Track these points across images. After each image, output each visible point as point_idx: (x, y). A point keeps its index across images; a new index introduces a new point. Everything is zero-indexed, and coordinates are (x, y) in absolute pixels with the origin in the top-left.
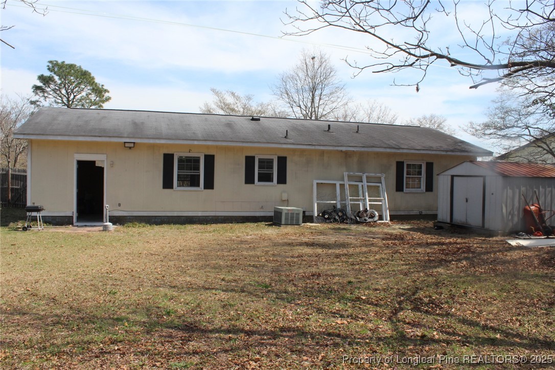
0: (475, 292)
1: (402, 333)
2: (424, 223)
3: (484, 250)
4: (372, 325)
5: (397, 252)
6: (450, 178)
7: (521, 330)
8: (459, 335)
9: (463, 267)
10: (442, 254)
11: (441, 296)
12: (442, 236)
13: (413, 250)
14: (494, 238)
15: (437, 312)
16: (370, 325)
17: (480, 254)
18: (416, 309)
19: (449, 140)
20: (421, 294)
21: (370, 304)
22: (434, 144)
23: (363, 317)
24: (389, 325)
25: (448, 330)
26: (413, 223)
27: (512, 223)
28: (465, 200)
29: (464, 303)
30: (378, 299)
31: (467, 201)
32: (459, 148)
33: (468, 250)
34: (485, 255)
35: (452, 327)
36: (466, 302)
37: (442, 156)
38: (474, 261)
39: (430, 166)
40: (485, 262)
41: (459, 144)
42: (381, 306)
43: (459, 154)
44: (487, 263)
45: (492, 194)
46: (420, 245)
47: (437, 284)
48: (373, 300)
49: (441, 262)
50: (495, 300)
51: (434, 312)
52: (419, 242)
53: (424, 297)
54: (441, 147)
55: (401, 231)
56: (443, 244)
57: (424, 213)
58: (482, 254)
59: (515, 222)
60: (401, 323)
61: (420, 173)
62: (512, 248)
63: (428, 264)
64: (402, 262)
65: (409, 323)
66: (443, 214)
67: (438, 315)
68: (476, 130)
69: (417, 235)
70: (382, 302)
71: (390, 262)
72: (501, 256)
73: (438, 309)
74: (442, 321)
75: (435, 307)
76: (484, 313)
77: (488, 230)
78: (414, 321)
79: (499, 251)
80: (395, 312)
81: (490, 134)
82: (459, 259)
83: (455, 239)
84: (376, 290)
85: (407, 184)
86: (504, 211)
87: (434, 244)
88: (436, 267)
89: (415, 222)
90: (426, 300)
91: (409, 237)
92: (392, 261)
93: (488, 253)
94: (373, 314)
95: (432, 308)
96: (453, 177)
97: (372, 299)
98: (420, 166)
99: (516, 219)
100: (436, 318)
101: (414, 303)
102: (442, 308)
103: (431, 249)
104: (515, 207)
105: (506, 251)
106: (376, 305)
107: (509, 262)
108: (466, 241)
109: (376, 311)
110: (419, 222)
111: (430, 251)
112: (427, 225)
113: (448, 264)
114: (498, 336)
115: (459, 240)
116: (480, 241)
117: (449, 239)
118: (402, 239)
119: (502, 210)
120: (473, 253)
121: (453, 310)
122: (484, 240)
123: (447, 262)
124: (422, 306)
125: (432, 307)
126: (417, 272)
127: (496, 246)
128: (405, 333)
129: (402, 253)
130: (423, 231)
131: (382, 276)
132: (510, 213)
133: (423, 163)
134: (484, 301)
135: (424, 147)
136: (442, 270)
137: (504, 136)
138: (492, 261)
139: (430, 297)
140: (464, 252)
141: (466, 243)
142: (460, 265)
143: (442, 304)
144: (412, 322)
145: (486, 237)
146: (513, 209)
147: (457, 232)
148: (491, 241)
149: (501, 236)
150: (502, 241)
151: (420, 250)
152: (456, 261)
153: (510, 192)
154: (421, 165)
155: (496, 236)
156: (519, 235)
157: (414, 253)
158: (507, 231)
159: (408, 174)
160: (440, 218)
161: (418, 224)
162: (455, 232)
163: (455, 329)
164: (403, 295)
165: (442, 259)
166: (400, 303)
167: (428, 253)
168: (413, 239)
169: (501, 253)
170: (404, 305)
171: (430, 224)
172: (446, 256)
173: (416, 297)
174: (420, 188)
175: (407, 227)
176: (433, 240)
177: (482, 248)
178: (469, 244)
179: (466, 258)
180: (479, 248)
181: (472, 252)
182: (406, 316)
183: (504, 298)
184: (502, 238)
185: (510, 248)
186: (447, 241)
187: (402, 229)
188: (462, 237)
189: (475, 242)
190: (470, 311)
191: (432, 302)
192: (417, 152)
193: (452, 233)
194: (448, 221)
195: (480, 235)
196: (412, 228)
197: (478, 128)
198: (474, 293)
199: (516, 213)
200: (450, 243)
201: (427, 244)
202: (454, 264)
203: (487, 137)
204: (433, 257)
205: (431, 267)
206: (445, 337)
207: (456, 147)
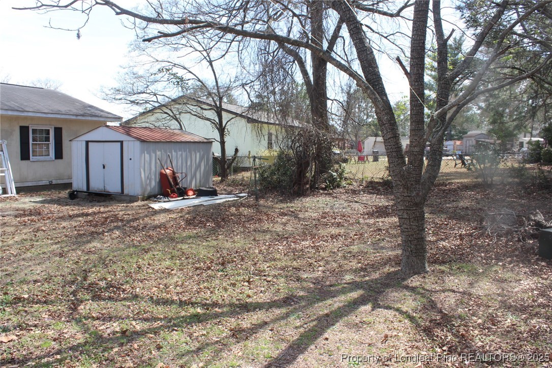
0: (149, 264)
1: (96, 334)
2: (55, 193)
3: (131, 217)
4: (53, 331)
5: (38, 230)
6: (84, 144)
7: (215, 298)
8: (160, 319)
9: (118, 238)
10: (90, 226)
11: (115, 275)
12: (83, 206)
13: (57, 226)
14: (136, 204)
15: (122, 296)
16: (51, 333)
17: (129, 221)
18: (96, 297)
19: (77, 104)
20: (92, 277)
21: (37, 303)
22: (63, 108)
23: (36, 322)
24: (75, 327)
25: (144, 316)
26: (44, 194)
27: (150, 187)
28: (102, 167)
29: (145, 279)
30: (44, 294)
31: (104, 167)
32: (88, 112)
33: (116, 218)
34: (134, 221)
35: (148, 311)
36: (145, 277)
37: (71, 121)
38: (125, 230)
39: (58, 132)
40: (137, 229)
41: (89, 109)
42: (52, 302)
43: (90, 118)
44: (139, 230)
45: (131, 159)
46: (62, 218)
47: (103, 262)
48: (39, 297)
49: (94, 235)
50: (172, 270)
51: (118, 297)
52: (61, 215)
53: (99, 280)
54: (70, 111)
55: (33, 204)
56: (87, 215)
57: (54, 182)
58: (131, 221)
59: (152, 186)
60: (89, 320)
61: (47, 139)
62: (156, 212)
63: (80, 239)
64: (50, 242)
65: (98, 319)
66: (79, 183)
67: (124, 299)
68: (107, 95)
69: (55, 208)
70: (52, 297)
71: (35, 243)
72: (150, 221)
73: (121, 293)
74: (135, 306)
75: (117, 290)
76: (171, 287)
77: (127, 195)
78: (102, 314)
79: (146, 216)
80: (74, 307)
81: (120, 99)
82: (110, 229)
83: (98, 209)
84: (36, 281)
85: (33, 151)
86: (143, 175)
87: (78, 216)
88: (89, 242)
89: (45, 192)
90: (103, 284)
91: (46, 211)
92: (37, 241)
93: (136, 219)
94: (47, 316)
95: (115, 293)
96: (87, 142)
97: (37, 296)
98: (48, 132)
99: (153, 183)
100: (124, 304)
101: (92, 291)
102: (124, 290)
103: (76, 221)
104: (152, 171)
105: (153, 216)
106: (45, 302)
107: (159, 227)
108: (109, 209)
109: (49, 311)
110: (50, 193)
111: (76, 224)
112: (60, 195)
113: (101, 236)
114: (199, 310)
115: (102, 209)
116: (123, 208)
117: (91, 208)
118: (39, 214)
119: (141, 175)
120: (122, 220)
121: (138, 290)
122: (127, 206)
123: (100, 234)
124: (102, 292)
125: (114, 291)
126: (72, 250)
127: (140, 211)
128: (100, 332)
129: (45, 230)
130: (58, 202)
131: (34, 262)
132: (148, 177)
133: (51, 128)
134: (163, 273)
135: (52, 110)
136: (98, 244)
137: (132, 102)
138: (143, 228)
139: (106, 279)
140: (112, 221)
141: (111, 211)
142: (114, 236)
143: (122, 285)
144: (101, 315)
145: (127, 203)
146: (150, 173)
147: (95, 201)
148: (134, 207)
149: (141, 201)
150: (144, 206)
151: (64, 224)
152: (107, 232)
153: (147, 156)
154: (49, 130)
155: (136, 201)
156: (157, 199)
157: (59, 229)
158: (146, 195)
159: (34, 140)
160: (75, 187)
161: (50, 195)
162: (93, 200)
163: (152, 312)
164: (73, 282)
165: (93, 232)
166: (74, 293)
167: (75, 227)
168: (51, 212)
169: (148, 218)
170: (80, 295)
171: (64, 194)
172: (95, 227)
173: (89, 282)
174: (48, 155)
175: (38, 200)
176: (75, 212)
177: (128, 214)
178: (114, 212)
179: (117, 228)
180: (126, 215)
181: (120, 220)
182: (89, 309)
183: (180, 266)
184: (143, 203)
185: (154, 212)
186: (90, 211)
187: (34, 202)
188: (103, 206)
189: (118, 209)
190: (156, 287)
191: (110, 285)
192: (44, 116)
193: (90, 202)
194: (85, 189)
195: (121, 201)
196: (45, 200)
197: (108, 92)
198: (148, 266)
199: (153, 177)
200: (95, 213)
201: (70, 216)
202: (107, 236)
203: (118, 102)
204: (82, 230)
205: (84, 242)
206: (146, 325)
207: (85, 112)
